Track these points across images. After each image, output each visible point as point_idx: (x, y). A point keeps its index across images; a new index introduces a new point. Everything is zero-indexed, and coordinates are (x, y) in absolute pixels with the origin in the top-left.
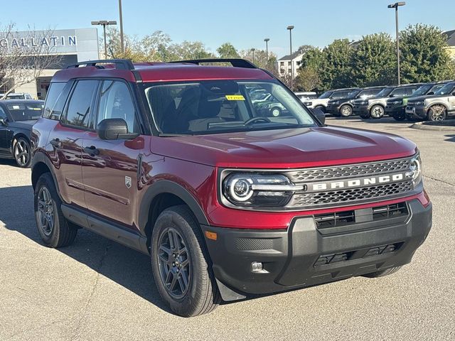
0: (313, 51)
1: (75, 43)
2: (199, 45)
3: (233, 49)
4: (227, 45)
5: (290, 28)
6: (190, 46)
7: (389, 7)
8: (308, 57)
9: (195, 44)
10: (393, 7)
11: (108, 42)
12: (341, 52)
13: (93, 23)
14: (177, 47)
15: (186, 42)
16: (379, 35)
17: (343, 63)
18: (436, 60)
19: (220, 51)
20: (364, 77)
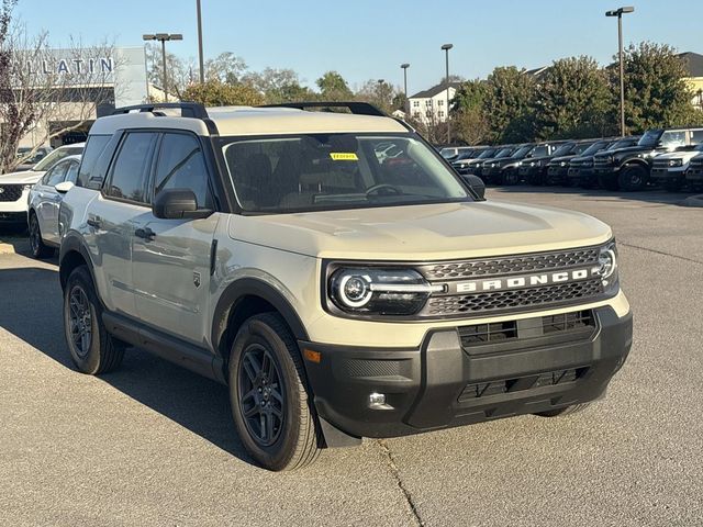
0: (472, 84)
1: (110, 69)
2: (289, 75)
3: (341, 80)
4: (331, 74)
5: (446, 48)
6: (276, 76)
7: (608, 14)
8: (463, 92)
9: (283, 73)
10: (615, 14)
11: (150, 69)
12: (517, 86)
13: (146, 38)
14: (256, 77)
15: (269, 70)
16: (578, 59)
17: (521, 102)
18: (672, 98)
19: (322, 83)
20: (555, 125)
